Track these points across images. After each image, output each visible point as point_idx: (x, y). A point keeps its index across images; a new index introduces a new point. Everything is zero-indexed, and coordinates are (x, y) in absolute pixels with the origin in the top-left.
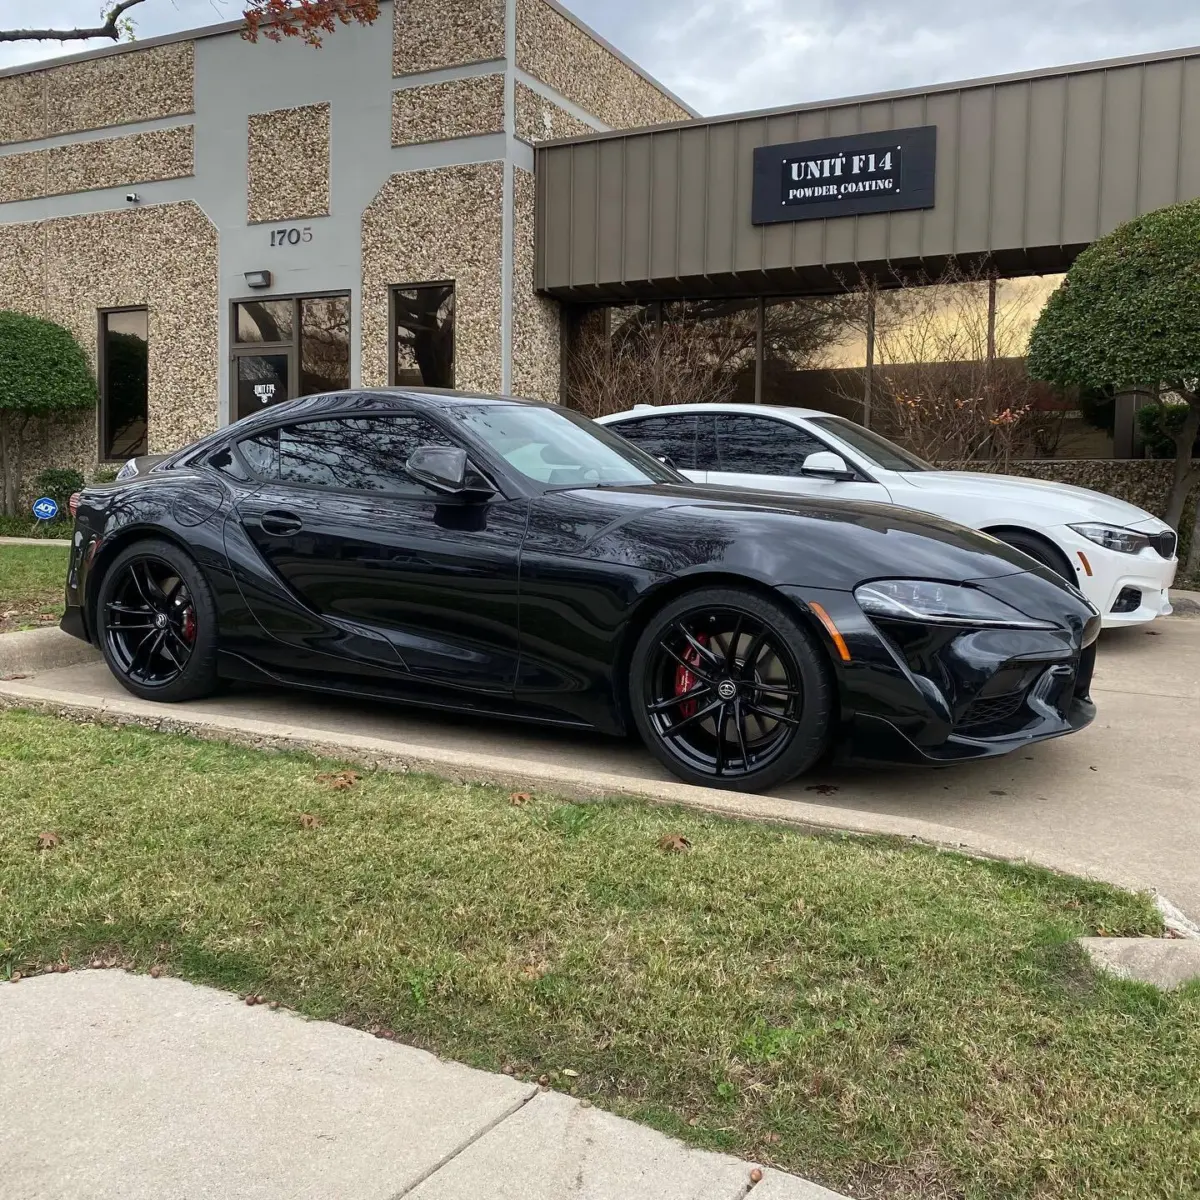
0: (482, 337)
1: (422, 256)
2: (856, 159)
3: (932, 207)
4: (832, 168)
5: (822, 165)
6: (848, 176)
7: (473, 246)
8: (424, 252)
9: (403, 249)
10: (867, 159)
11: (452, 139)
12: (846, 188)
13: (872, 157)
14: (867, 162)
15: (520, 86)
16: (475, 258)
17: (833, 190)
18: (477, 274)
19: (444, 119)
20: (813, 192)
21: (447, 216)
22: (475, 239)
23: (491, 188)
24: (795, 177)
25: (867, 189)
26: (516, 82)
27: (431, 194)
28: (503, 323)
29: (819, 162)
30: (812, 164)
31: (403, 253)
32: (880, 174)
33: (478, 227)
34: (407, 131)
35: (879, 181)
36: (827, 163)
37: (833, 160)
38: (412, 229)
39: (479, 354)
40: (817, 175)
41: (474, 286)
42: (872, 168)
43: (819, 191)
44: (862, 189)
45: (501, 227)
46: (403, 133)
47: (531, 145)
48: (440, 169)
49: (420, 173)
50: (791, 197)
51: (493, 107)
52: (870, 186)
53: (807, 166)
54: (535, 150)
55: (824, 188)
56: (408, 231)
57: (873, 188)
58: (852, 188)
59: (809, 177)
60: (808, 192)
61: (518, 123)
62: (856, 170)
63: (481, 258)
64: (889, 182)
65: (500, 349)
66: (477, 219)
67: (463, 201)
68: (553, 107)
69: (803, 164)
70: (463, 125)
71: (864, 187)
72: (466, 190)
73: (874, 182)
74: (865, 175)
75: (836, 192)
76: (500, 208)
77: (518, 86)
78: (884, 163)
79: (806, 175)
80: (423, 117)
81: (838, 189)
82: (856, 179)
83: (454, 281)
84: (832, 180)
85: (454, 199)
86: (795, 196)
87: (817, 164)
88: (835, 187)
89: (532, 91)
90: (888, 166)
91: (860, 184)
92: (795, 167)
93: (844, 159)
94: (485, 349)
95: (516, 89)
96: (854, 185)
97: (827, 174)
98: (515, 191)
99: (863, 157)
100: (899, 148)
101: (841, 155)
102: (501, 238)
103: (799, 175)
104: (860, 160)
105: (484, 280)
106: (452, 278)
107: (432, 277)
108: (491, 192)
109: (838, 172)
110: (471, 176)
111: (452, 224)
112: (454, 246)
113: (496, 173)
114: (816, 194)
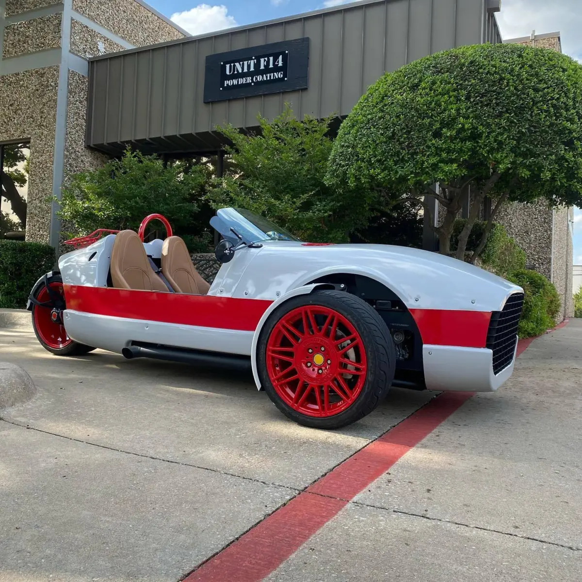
0: (43, 172)
1: (14, 123)
2: (262, 60)
3: (306, 89)
4: (249, 66)
5: (243, 64)
6: (258, 71)
7: (41, 117)
8: (16, 121)
9: (6, 120)
10: (269, 60)
11: (34, 53)
12: (256, 79)
13: (271, 59)
14: (268, 62)
15: (76, 22)
16: (42, 124)
17: (249, 80)
18: (42, 134)
19: (30, 42)
20: (238, 82)
21: (28, 99)
22: (42, 113)
23: (52, 82)
24: (228, 73)
25: (268, 79)
26: (72, 19)
27: (21, 87)
28: (55, 163)
29: (241, 63)
30: (237, 64)
31: (5, 122)
32: (276, 69)
33: (44, 105)
34: (11, 50)
35: (275, 74)
36: (246, 63)
37: (249, 61)
38: (10, 107)
39: (41, 183)
40: (240, 71)
41: (40, 141)
42: (271, 66)
43: (242, 81)
44: (265, 79)
45: (56, 105)
46: (8, 51)
47: (86, 60)
48: (26, 71)
49: (16, 74)
50: (225, 85)
51: (55, 33)
52: (270, 77)
53: (234, 66)
54: (89, 63)
55: (244, 79)
56: (9, 109)
57: (272, 78)
58: (260, 78)
59: (236, 72)
60: (235, 82)
61: (73, 43)
62: (262, 67)
63: (45, 124)
64: (281, 74)
65: (52, 179)
66: (44, 101)
67: (38, 90)
68: (106, 40)
69: (232, 64)
70: (40, 45)
71: (267, 77)
72: (39, 84)
73: (272, 74)
74: (267, 70)
75: (250, 81)
76: (56, 94)
77: (73, 22)
78: (278, 62)
79: (234, 71)
80: (19, 40)
81: (252, 80)
82: (262, 73)
83: (30, 138)
84: (249, 74)
85: (32, 89)
86: (228, 85)
87: (240, 65)
88: (250, 78)
89: (87, 27)
90: (280, 64)
91: (264, 75)
92: (228, 66)
93: (255, 61)
94: (44, 180)
95: (72, 23)
96: (261, 76)
97: (246, 70)
98: (69, 84)
99: (266, 59)
100: (287, 52)
101: (253, 58)
102: (56, 111)
103: (230, 72)
104: (265, 60)
105: (46, 138)
106: (29, 136)
107: (19, 136)
108: (52, 84)
109: (252, 69)
110: (42, 75)
111: (31, 104)
112: (32, 117)
113: (55, 72)
114: (240, 83)
